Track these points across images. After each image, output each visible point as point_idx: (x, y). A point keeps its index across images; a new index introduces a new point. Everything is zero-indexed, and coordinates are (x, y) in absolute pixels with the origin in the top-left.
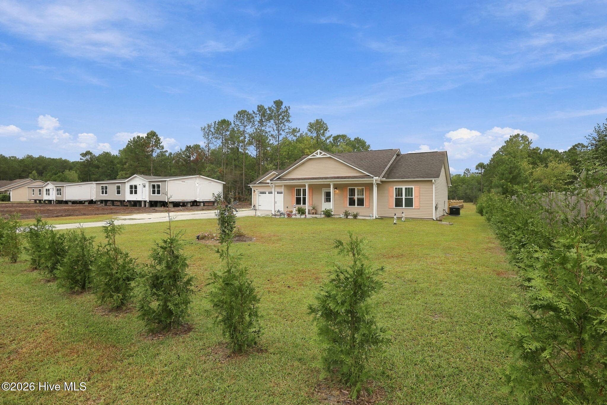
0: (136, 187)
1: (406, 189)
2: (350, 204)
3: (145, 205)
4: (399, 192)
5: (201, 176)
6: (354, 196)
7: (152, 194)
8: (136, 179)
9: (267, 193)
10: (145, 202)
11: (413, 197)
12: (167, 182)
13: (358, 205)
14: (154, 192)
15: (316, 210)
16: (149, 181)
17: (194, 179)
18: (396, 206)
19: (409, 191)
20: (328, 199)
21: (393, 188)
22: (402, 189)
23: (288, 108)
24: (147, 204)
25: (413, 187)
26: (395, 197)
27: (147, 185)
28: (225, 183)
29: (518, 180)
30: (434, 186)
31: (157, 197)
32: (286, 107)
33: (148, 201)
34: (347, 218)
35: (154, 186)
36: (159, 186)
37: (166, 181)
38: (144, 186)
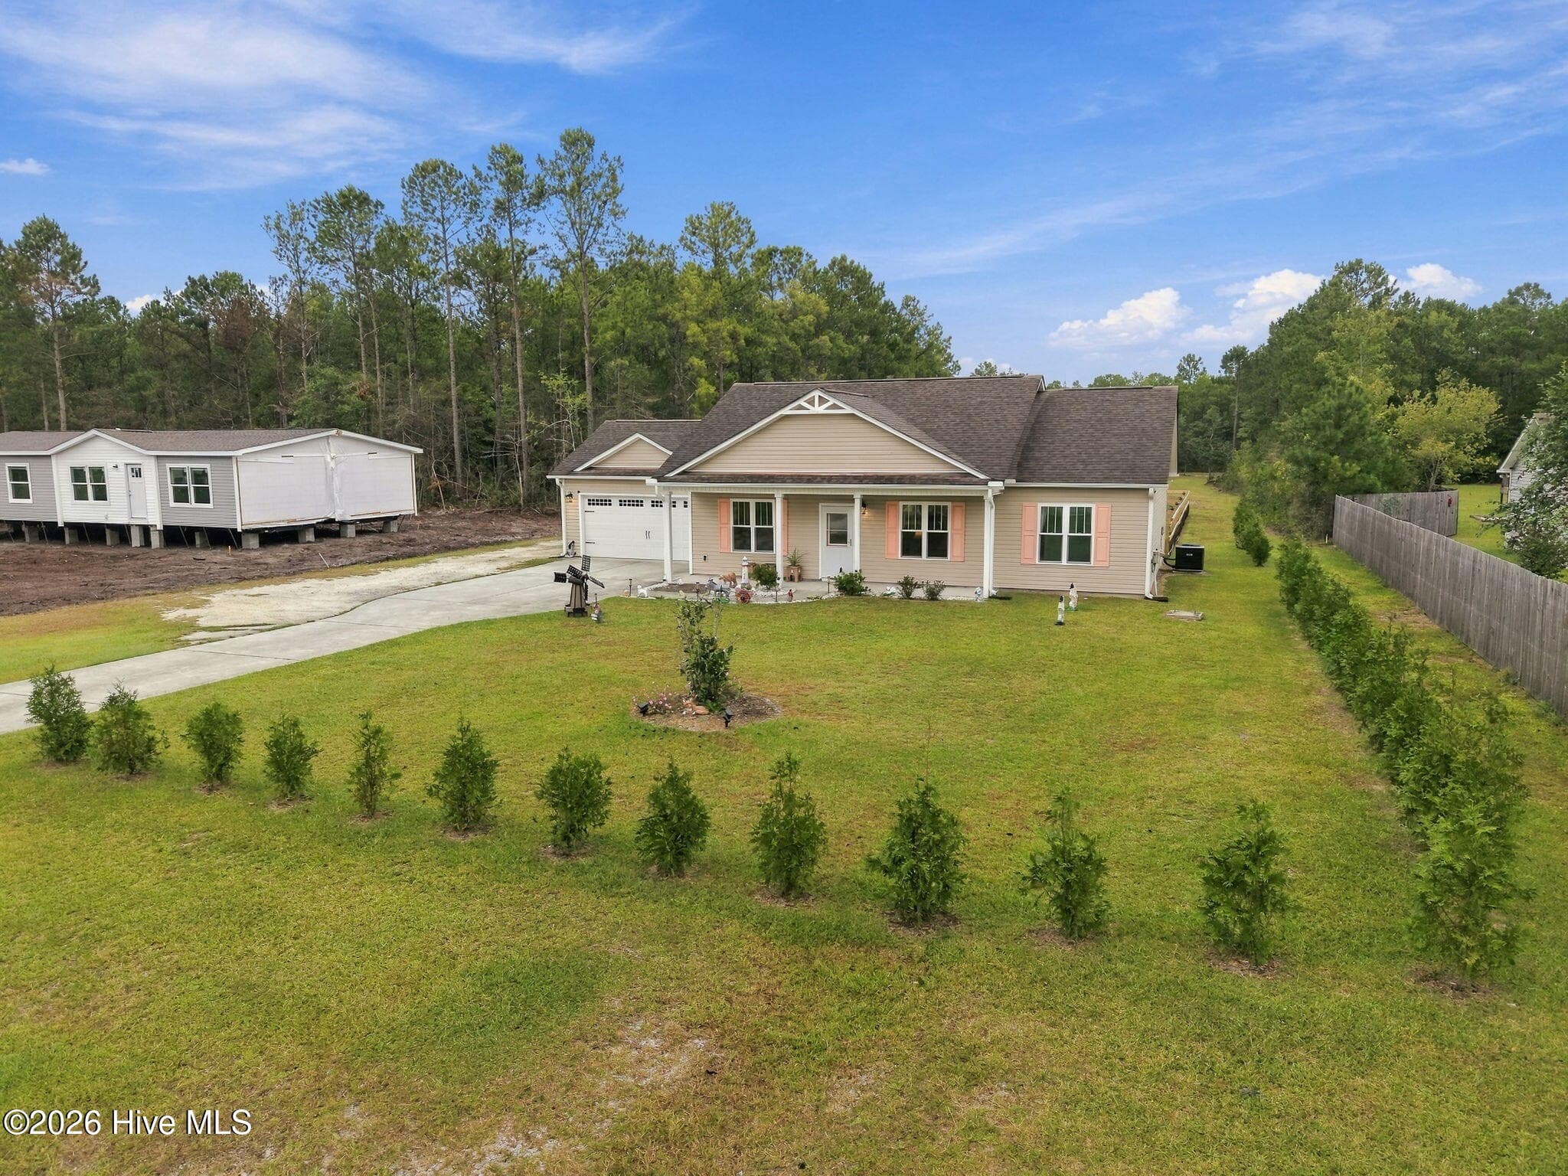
0: (98, 474)
1: (1072, 510)
2: (906, 551)
3: (147, 542)
4: (1052, 519)
5: (344, 433)
6: (919, 527)
7: (172, 504)
8: (98, 445)
9: (615, 502)
10: (146, 530)
11: (1093, 534)
12: (234, 460)
13: (930, 555)
14: (181, 496)
15: (800, 568)
16: (158, 457)
17: (323, 444)
18: (1042, 557)
19: (1081, 519)
20: (839, 538)
21: (1036, 507)
22: (1060, 510)
23: (615, 164)
24: (156, 540)
25: (1093, 506)
26: (1039, 532)
27: (150, 469)
28: (420, 451)
29: (1357, 446)
30: (1151, 505)
31: (193, 514)
32: (604, 157)
33: (160, 527)
34: (908, 595)
35: (179, 477)
36: (200, 477)
37: (230, 458)
38: (138, 473)
